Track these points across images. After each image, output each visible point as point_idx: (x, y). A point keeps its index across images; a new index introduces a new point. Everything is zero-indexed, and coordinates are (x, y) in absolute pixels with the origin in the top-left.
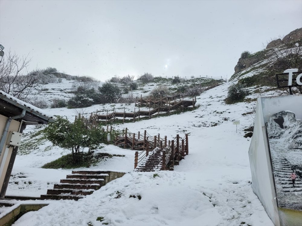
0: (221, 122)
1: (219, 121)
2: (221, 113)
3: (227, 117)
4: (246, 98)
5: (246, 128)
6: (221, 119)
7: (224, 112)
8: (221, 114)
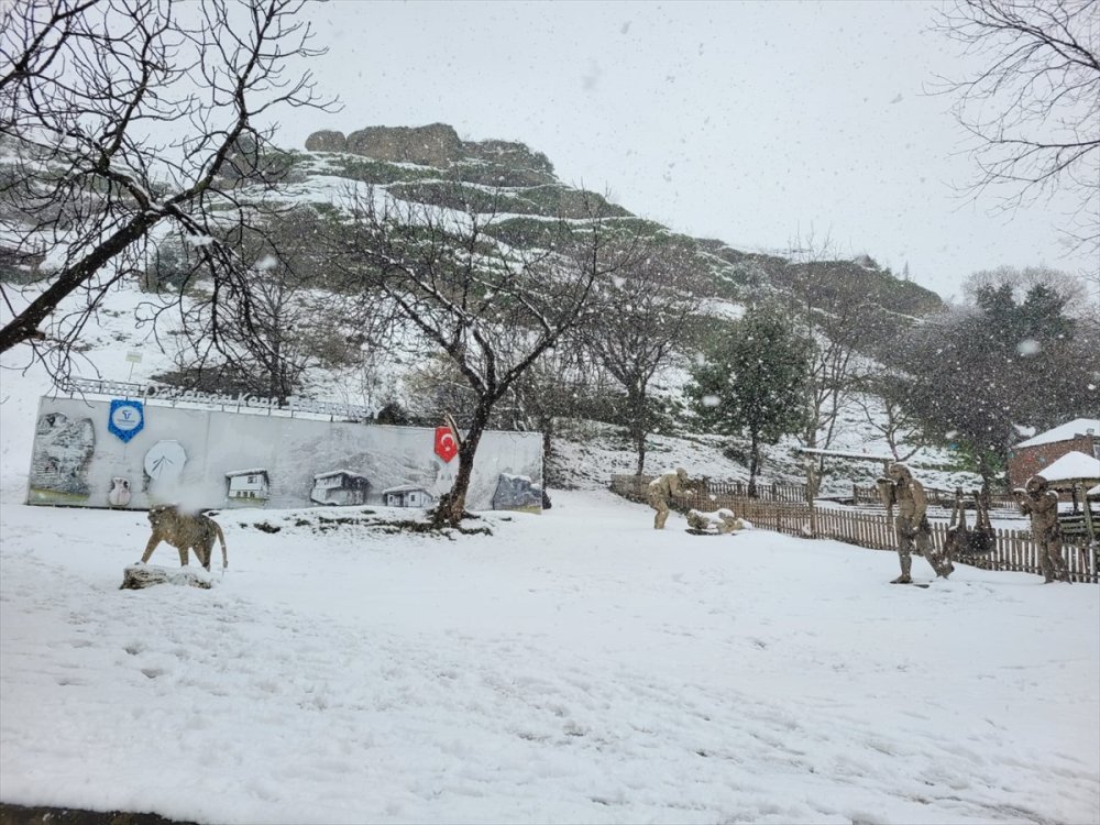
0: (105, 343)
1: (98, 339)
2: (116, 315)
3: (125, 332)
4: (196, 287)
5: (157, 374)
6: (107, 333)
7: (123, 313)
8: (113, 318)
